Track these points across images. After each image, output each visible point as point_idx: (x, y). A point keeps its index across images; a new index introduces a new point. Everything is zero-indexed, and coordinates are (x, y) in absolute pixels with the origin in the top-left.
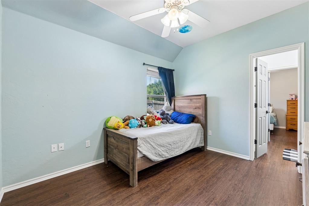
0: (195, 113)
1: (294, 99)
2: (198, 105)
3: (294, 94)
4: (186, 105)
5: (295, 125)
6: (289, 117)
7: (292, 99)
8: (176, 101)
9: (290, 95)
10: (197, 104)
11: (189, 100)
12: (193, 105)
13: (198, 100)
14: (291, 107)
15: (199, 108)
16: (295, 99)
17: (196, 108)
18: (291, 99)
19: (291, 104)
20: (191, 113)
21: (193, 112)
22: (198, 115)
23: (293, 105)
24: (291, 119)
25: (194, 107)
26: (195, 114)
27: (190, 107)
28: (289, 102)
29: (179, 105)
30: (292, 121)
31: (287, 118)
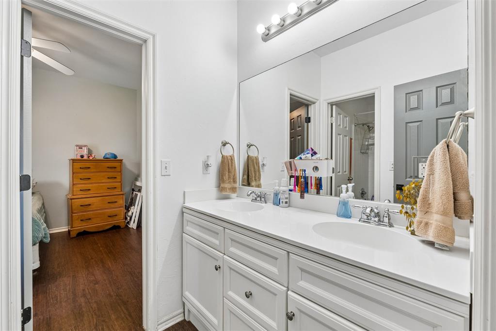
1: (85, 157)
3: (85, 146)
5: (90, 219)
6: (77, 203)
7: (82, 156)
9: (77, 146)
14: (81, 176)
16: (88, 157)
18: (80, 158)
19: (82, 170)
23: (86, 171)
24: (82, 207)
28: (78, 165)
30: (85, 211)
31: (73, 206)
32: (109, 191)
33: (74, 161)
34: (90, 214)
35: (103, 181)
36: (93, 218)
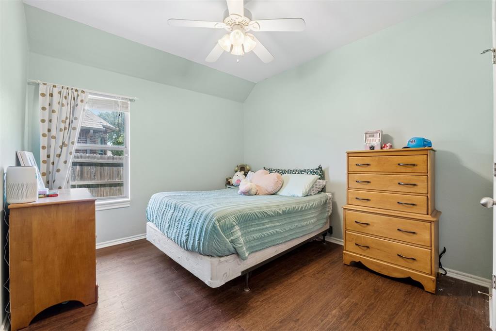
1: (378, 148)
3: (377, 132)
5: (368, 247)
7: (372, 148)
14: (357, 177)
16: (382, 148)
18: (369, 150)
24: (357, 224)
31: (347, 221)
32: (401, 207)
33: (350, 155)
34: (368, 239)
35: (390, 189)
36: (372, 248)
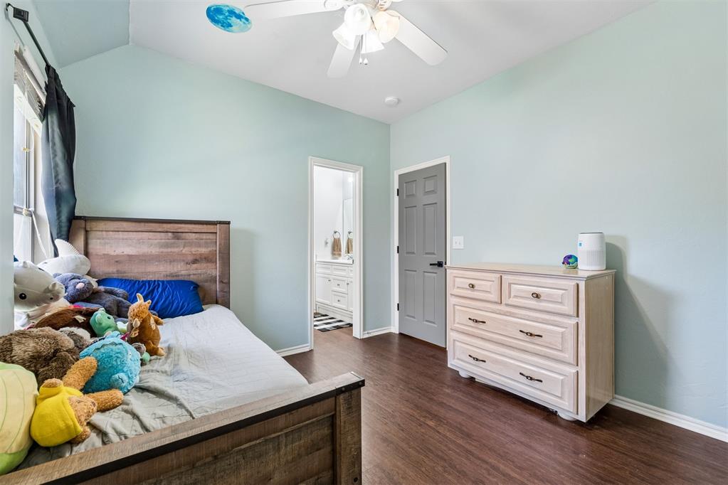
0: (192, 276)
2: (203, 250)
4: (155, 251)
8: (92, 235)
10: (199, 249)
11: (170, 234)
12: (186, 250)
13: (204, 236)
15: (208, 259)
17: (195, 261)
20: (178, 276)
21: (183, 273)
22: (206, 281)
25: (190, 258)
26: (192, 278)
27: (171, 259)
29: (113, 253)
